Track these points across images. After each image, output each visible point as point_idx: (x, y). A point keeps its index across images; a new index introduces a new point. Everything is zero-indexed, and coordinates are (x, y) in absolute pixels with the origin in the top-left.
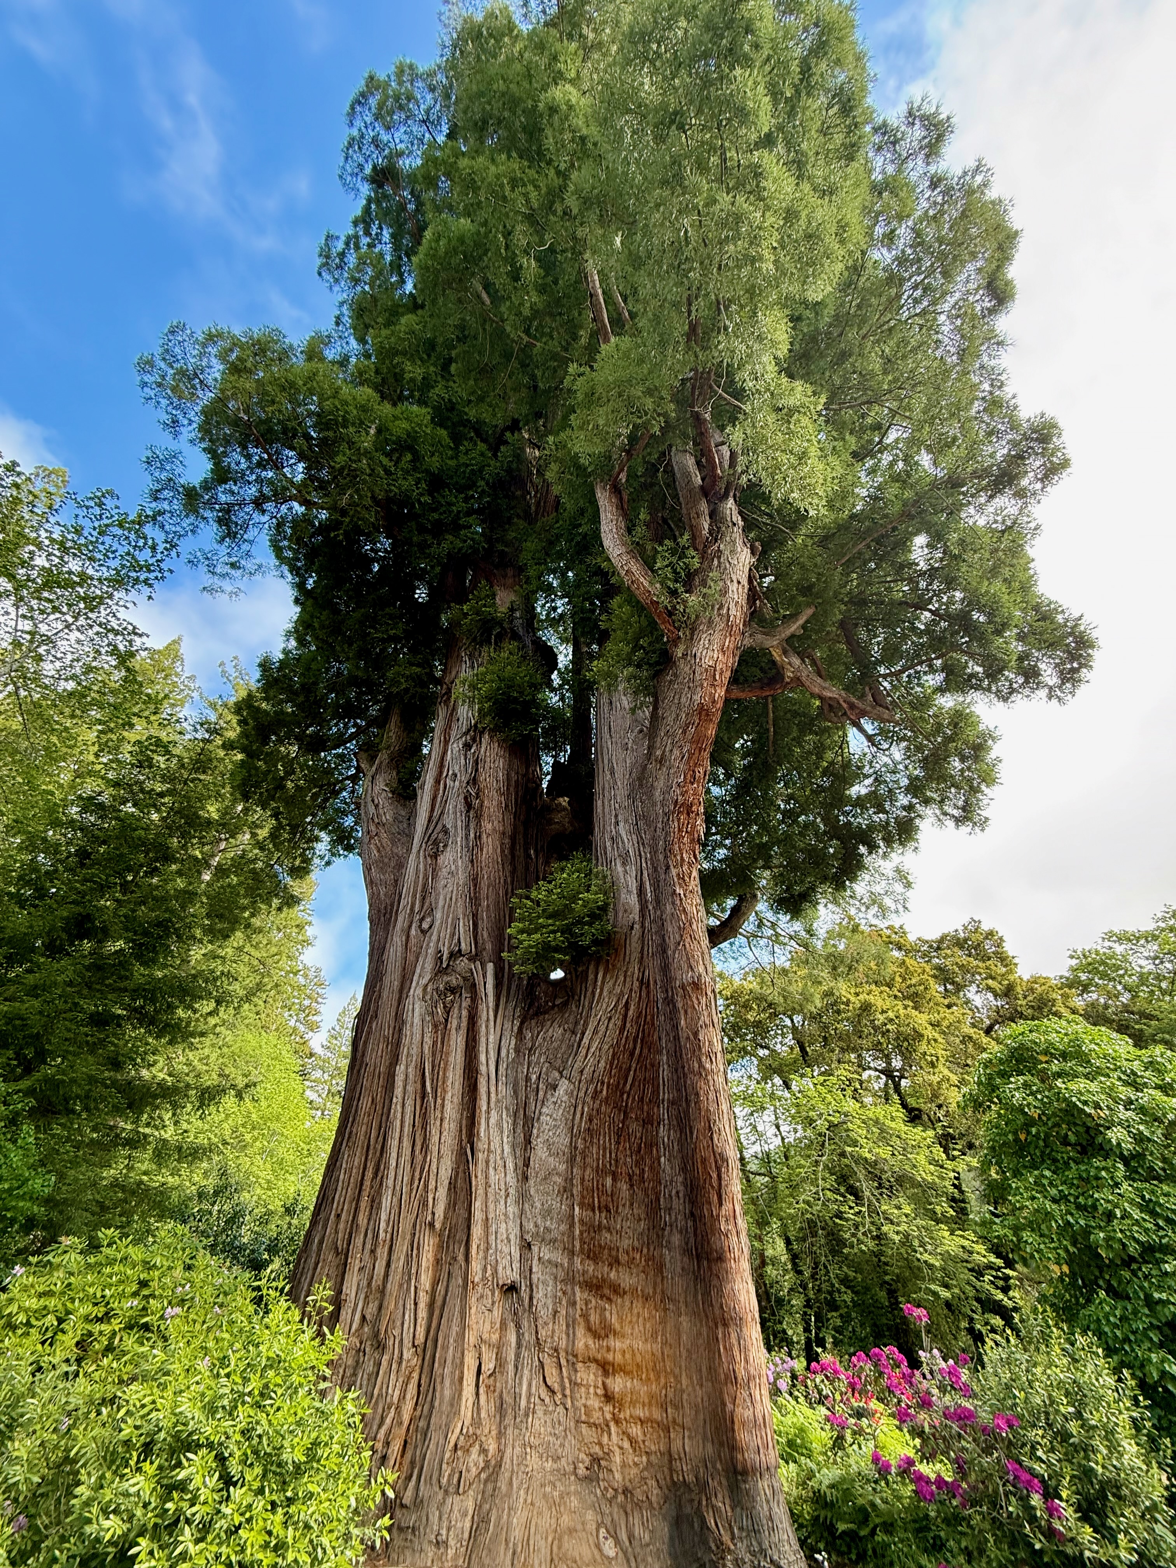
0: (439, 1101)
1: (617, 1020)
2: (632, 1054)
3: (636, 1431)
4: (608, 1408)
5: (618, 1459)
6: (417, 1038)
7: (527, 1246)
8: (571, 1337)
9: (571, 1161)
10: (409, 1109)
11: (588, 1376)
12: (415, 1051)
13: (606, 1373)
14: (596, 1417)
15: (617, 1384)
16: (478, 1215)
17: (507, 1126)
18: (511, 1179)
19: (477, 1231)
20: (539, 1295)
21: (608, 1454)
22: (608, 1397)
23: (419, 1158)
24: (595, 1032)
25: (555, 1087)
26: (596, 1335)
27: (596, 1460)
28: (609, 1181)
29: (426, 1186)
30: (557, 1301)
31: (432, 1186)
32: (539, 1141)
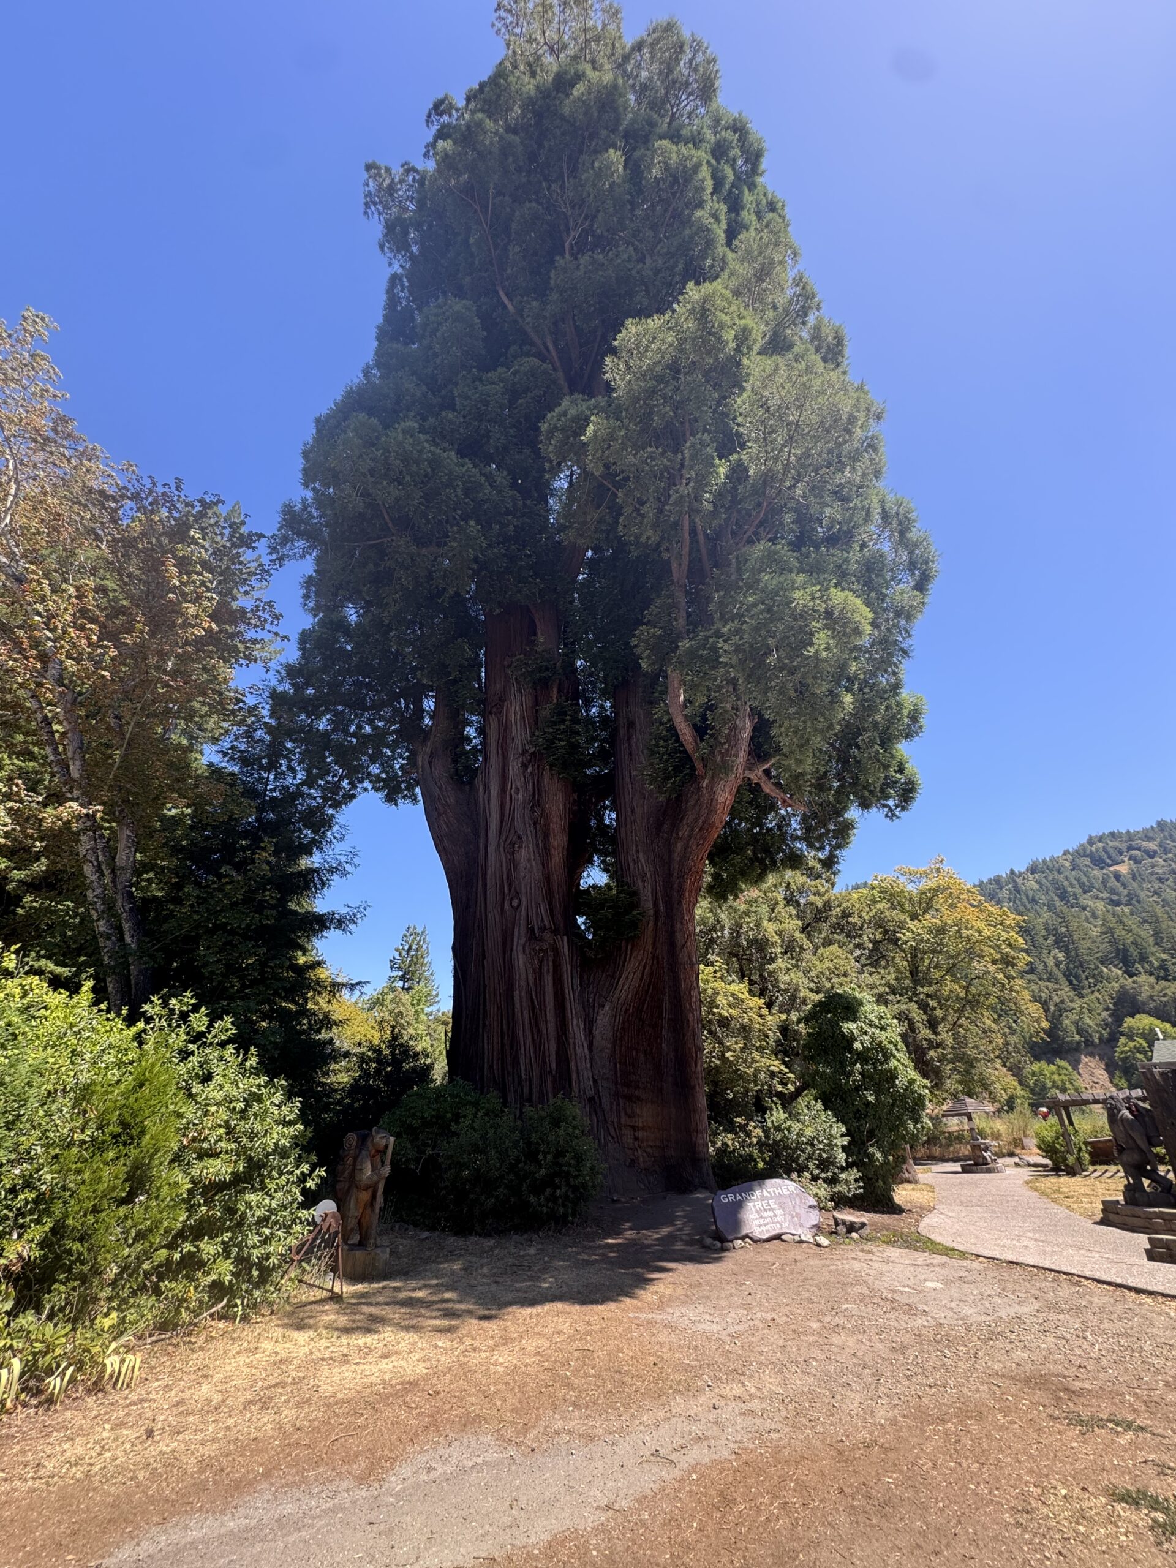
0: (543, 1012)
1: (639, 974)
2: (647, 992)
3: (649, 1150)
4: (636, 1143)
5: (641, 1159)
6: (524, 976)
7: (595, 1081)
8: (619, 1117)
9: (614, 1043)
10: (526, 1016)
11: (628, 1132)
12: (523, 983)
13: (634, 1130)
14: (631, 1146)
15: (640, 1134)
16: (573, 1068)
17: (582, 1027)
18: (586, 1051)
19: (574, 1076)
20: (604, 1101)
21: (637, 1158)
22: (636, 1139)
23: (537, 1041)
24: (627, 979)
25: (603, 1006)
26: (630, 1117)
27: (632, 1160)
28: (634, 1053)
29: (544, 1053)
30: (611, 1103)
31: (547, 1054)
32: (597, 1033)
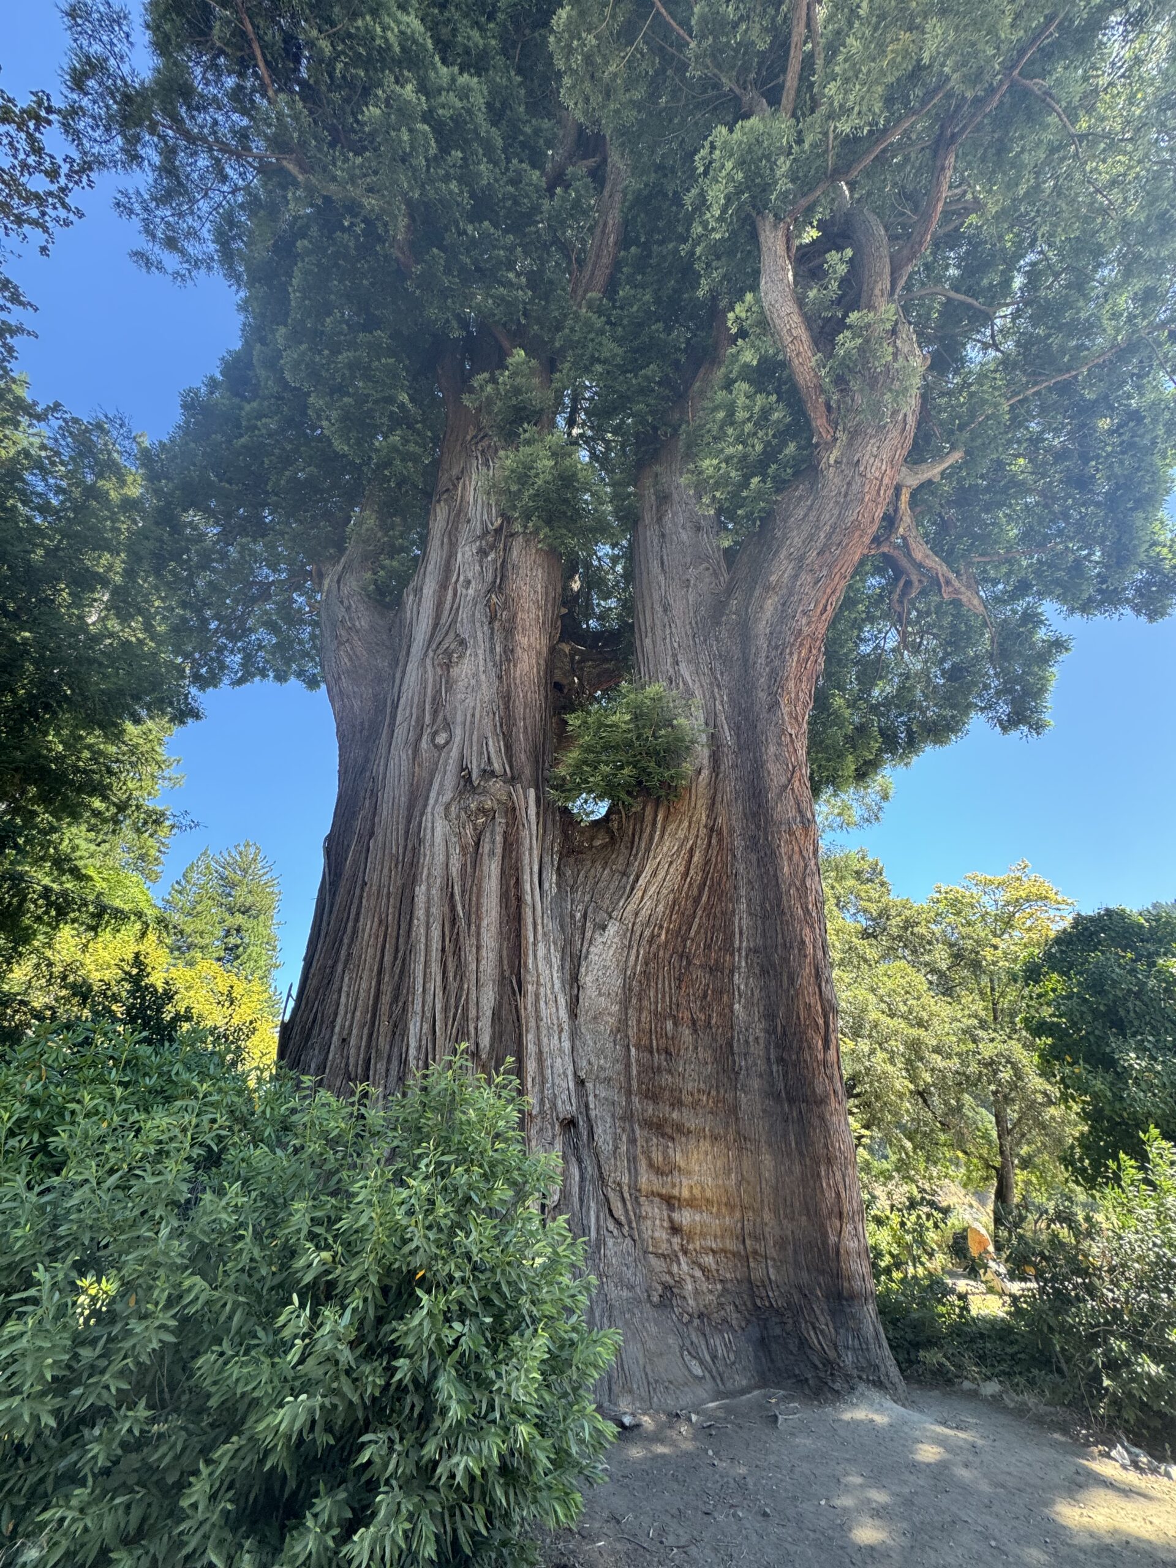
0: (473, 927)
1: (679, 865)
2: (697, 900)
3: (709, 1260)
4: (676, 1240)
5: (689, 1286)
6: (440, 859)
7: (580, 1083)
8: (634, 1172)
9: (625, 1004)
10: (436, 934)
11: (654, 1211)
12: (438, 872)
13: (671, 1207)
14: (664, 1248)
16: (530, 1045)
17: (556, 962)
18: (563, 1014)
19: (530, 1062)
20: (599, 1131)
21: (680, 1282)
22: (675, 1229)
23: (453, 986)
24: (654, 874)
25: (604, 928)
26: (659, 1172)
27: (667, 1287)
28: (669, 1025)
29: (465, 1014)
30: (616, 1138)
31: (472, 1013)
32: (588, 980)
